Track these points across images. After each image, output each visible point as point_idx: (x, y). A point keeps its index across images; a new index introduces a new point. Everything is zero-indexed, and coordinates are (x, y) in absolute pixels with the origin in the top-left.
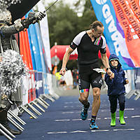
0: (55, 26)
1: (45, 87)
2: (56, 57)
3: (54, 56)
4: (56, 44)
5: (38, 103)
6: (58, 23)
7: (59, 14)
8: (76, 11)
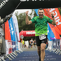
0: (22, 23)
1: (17, 48)
2: (22, 35)
3: (21, 35)
4: (22, 30)
5: (14, 54)
6: (23, 22)
7: (24, 18)
8: (31, 17)
